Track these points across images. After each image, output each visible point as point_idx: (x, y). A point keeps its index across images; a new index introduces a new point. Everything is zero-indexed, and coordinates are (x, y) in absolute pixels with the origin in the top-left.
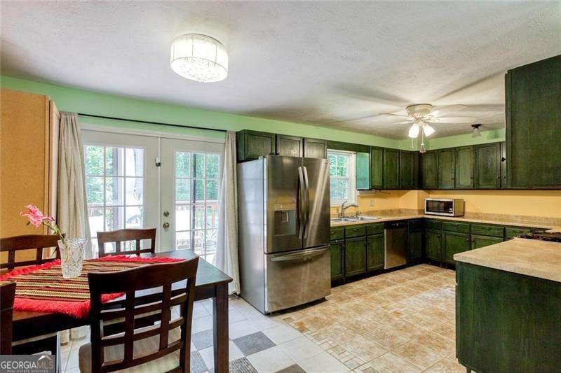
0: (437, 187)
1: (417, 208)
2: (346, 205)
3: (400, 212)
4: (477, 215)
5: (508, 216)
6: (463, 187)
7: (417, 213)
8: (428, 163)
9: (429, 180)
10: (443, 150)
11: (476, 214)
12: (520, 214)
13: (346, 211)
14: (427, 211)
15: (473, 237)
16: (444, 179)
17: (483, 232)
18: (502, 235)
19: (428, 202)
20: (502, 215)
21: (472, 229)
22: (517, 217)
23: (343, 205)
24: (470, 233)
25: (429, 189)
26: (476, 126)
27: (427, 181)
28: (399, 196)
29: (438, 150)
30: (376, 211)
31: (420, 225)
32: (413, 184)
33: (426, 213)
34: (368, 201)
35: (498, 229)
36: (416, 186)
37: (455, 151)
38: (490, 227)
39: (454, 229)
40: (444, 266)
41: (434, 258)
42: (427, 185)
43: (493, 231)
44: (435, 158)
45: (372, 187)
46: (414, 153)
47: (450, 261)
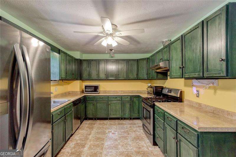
0: (90, 79)
1: (79, 91)
5: (116, 91)
6: (101, 79)
7: (79, 93)
8: (85, 66)
9: (85, 75)
10: (92, 60)
14: (86, 91)
15: (109, 102)
17: (114, 99)
18: (121, 100)
19: (86, 86)
20: (114, 91)
21: (109, 99)
29: (90, 60)
30: (59, 94)
32: (77, 78)
34: (54, 88)
35: (119, 97)
36: (79, 78)
38: (116, 97)
39: (101, 99)
40: (95, 119)
41: (91, 116)
42: (84, 77)
43: (117, 98)
44: (88, 64)
45: (61, 78)
46: (77, 59)
47: (99, 116)
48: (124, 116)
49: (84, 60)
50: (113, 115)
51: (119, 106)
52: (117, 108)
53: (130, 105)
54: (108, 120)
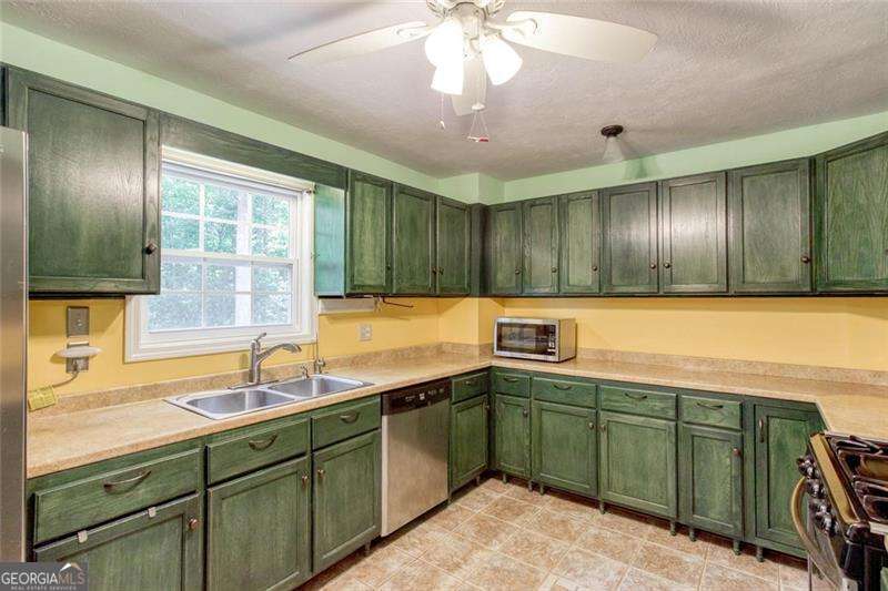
0: (520, 290)
1: (475, 342)
2: (265, 344)
3: (440, 351)
4: (603, 358)
5: (667, 358)
6: (576, 290)
7: (477, 353)
8: (501, 236)
9: (502, 275)
10: (533, 203)
11: (603, 353)
12: (689, 353)
13: (266, 364)
14: (500, 348)
15: (603, 416)
16: (535, 273)
17: (628, 405)
18: (671, 413)
19: (500, 326)
20: (654, 356)
21: (603, 396)
22: (687, 359)
23: (256, 346)
24: (596, 407)
25: (503, 297)
26: (613, 131)
27: (500, 277)
28: (439, 312)
29: (522, 202)
30: (377, 354)
31: (484, 386)
32: (469, 285)
33: (497, 353)
34: (355, 327)
35: (663, 398)
36: (476, 289)
37: (560, 205)
38: (642, 392)
39: (561, 395)
40: (535, 487)
41: (514, 469)
42: (500, 285)
43: (650, 403)
44: (516, 222)
45: (354, 287)
46: (470, 207)
47: (551, 478)
48: (698, 519)
49: (501, 208)
50: (626, 491)
51: (659, 452)
52: (650, 456)
53: (741, 454)
54: (597, 507)
